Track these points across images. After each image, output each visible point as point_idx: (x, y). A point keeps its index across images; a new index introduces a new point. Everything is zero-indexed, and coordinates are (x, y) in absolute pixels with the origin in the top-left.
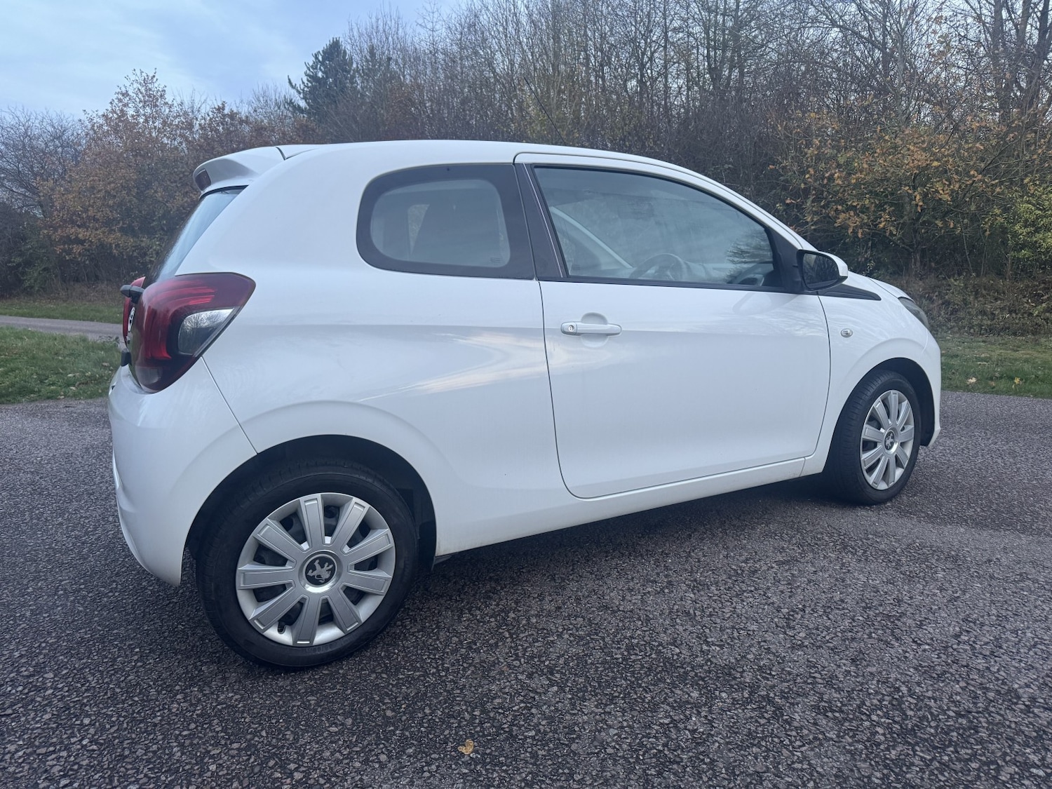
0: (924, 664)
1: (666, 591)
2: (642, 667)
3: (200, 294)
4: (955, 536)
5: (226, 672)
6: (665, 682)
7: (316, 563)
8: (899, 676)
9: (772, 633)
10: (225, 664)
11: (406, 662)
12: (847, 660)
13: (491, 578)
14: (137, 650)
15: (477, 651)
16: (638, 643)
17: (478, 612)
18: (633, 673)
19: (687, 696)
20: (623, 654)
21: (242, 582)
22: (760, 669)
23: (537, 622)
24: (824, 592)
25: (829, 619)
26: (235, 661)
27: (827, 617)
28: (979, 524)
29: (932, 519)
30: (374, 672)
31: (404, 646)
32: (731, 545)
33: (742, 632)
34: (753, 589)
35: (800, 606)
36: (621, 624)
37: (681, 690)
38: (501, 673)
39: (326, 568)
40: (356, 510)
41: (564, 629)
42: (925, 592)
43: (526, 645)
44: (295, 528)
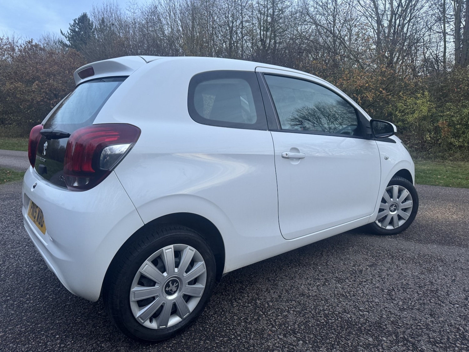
0: (462, 315)
1: (327, 284)
2: (338, 326)
3: (109, 135)
4: (433, 249)
5: (117, 347)
6: (352, 334)
7: (170, 283)
8: (455, 322)
9: (387, 303)
10: (114, 341)
11: (216, 333)
12: (428, 315)
13: (237, 281)
14: (58, 336)
15: (250, 323)
16: (328, 313)
17: (240, 301)
18: (334, 329)
19: (367, 341)
20: (325, 320)
21: (133, 298)
22: (393, 322)
23: (273, 305)
24: (397, 280)
25: (408, 294)
26: (120, 339)
27: (406, 293)
28: (440, 243)
29: (420, 241)
30: (201, 340)
31: (210, 323)
32: (343, 258)
33: (373, 303)
34: (365, 280)
35: (391, 288)
36: (315, 304)
37: (363, 337)
38: (269, 335)
39: (175, 285)
40: (189, 252)
41: (289, 308)
42: (440, 278)
43: (274, 318)
44: (160, 264)
